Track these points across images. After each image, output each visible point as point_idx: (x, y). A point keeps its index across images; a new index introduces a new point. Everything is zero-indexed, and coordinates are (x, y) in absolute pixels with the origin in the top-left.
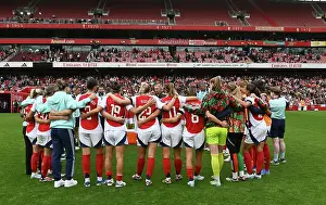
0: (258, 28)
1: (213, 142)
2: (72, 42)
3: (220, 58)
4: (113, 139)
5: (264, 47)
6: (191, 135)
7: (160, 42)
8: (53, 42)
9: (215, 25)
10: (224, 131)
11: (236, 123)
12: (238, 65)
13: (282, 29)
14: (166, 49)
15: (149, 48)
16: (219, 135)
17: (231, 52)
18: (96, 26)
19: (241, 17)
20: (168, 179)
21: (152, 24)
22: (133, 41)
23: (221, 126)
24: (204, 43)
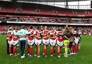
0: (59, 15)
1: (66, 44)
2: (12, 16)
3: (50, 22)
4: (38, 44)
5: (61, 20)
6: (60, 42)
7: (35, 17)
8: (7, 16)
9: (49, 14)
10: (69, 41)
11: (72, 39)
12: (55, 24)
13: (65, 15)
14: (37, 19)
15: (32, 19)
16: (67, 43)
17: (53, 20)
18: (19, 12)
19: (55, 12)
20: (52, 55)
21: (33, 12)
22: (28, 17)
23: (68, 40)
24: (46, 18)
